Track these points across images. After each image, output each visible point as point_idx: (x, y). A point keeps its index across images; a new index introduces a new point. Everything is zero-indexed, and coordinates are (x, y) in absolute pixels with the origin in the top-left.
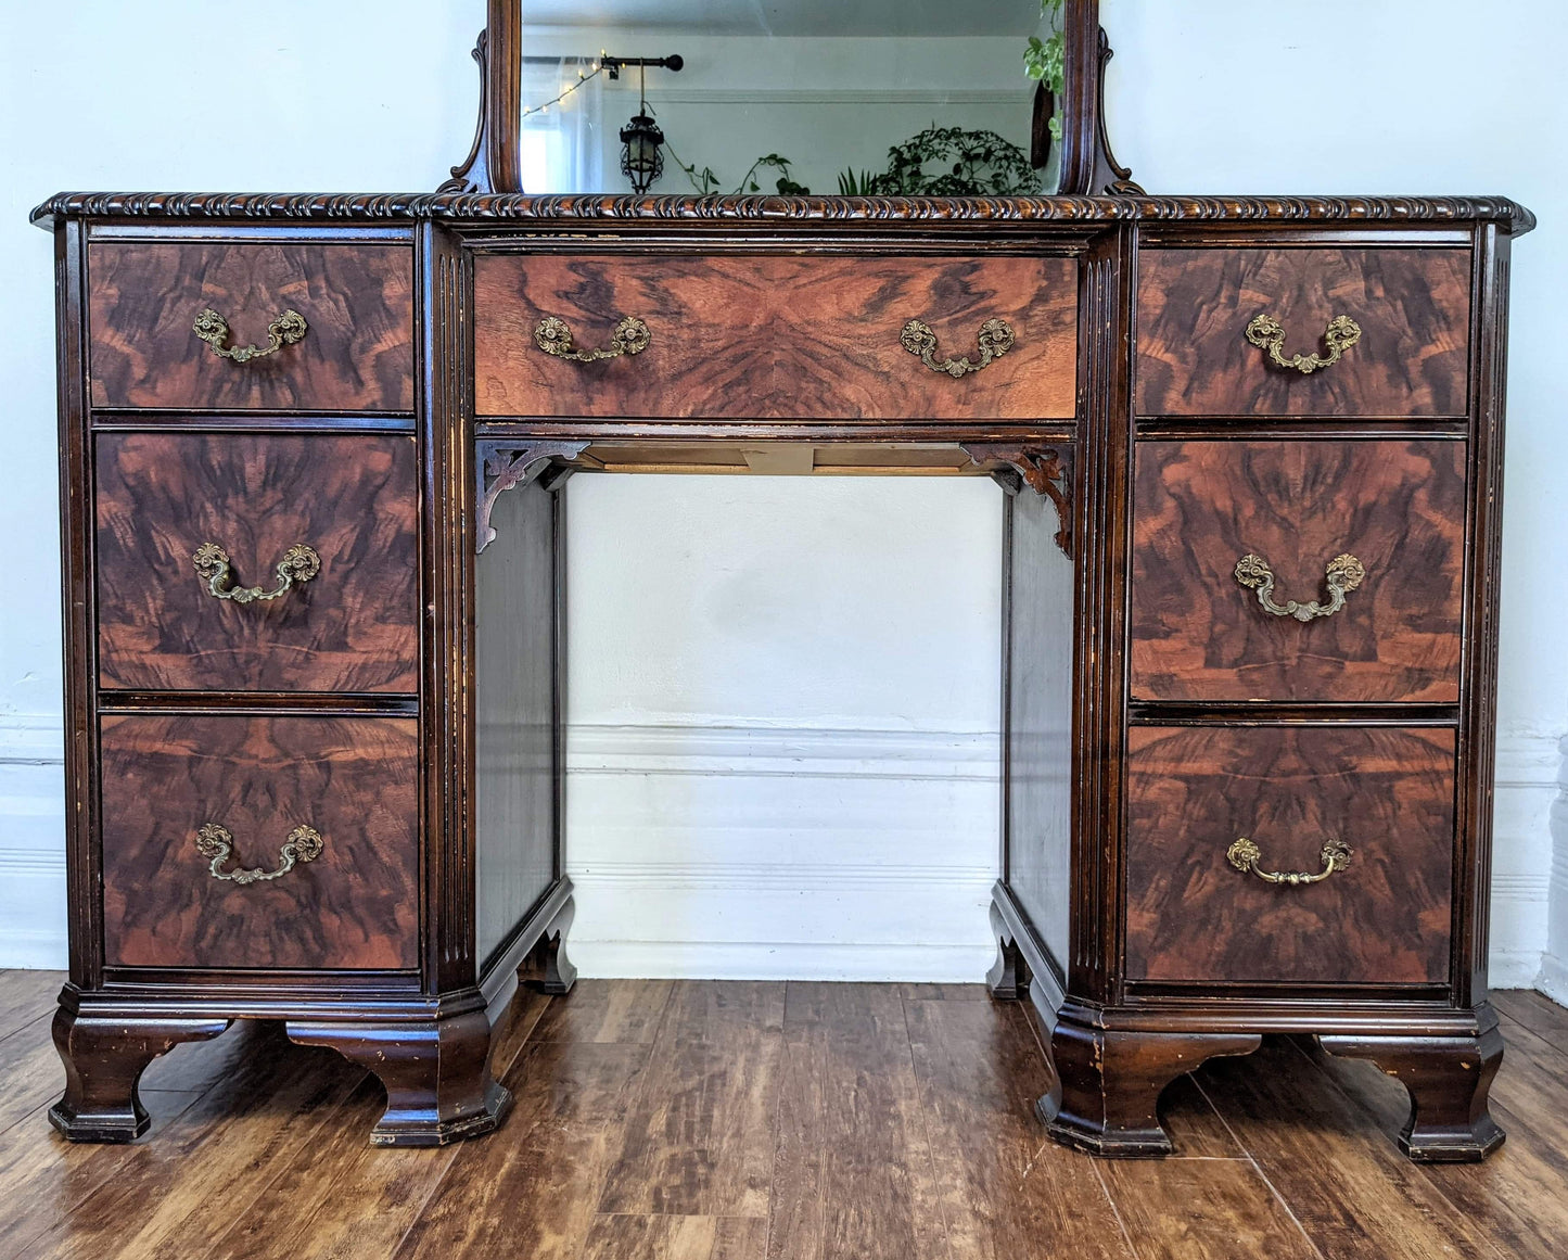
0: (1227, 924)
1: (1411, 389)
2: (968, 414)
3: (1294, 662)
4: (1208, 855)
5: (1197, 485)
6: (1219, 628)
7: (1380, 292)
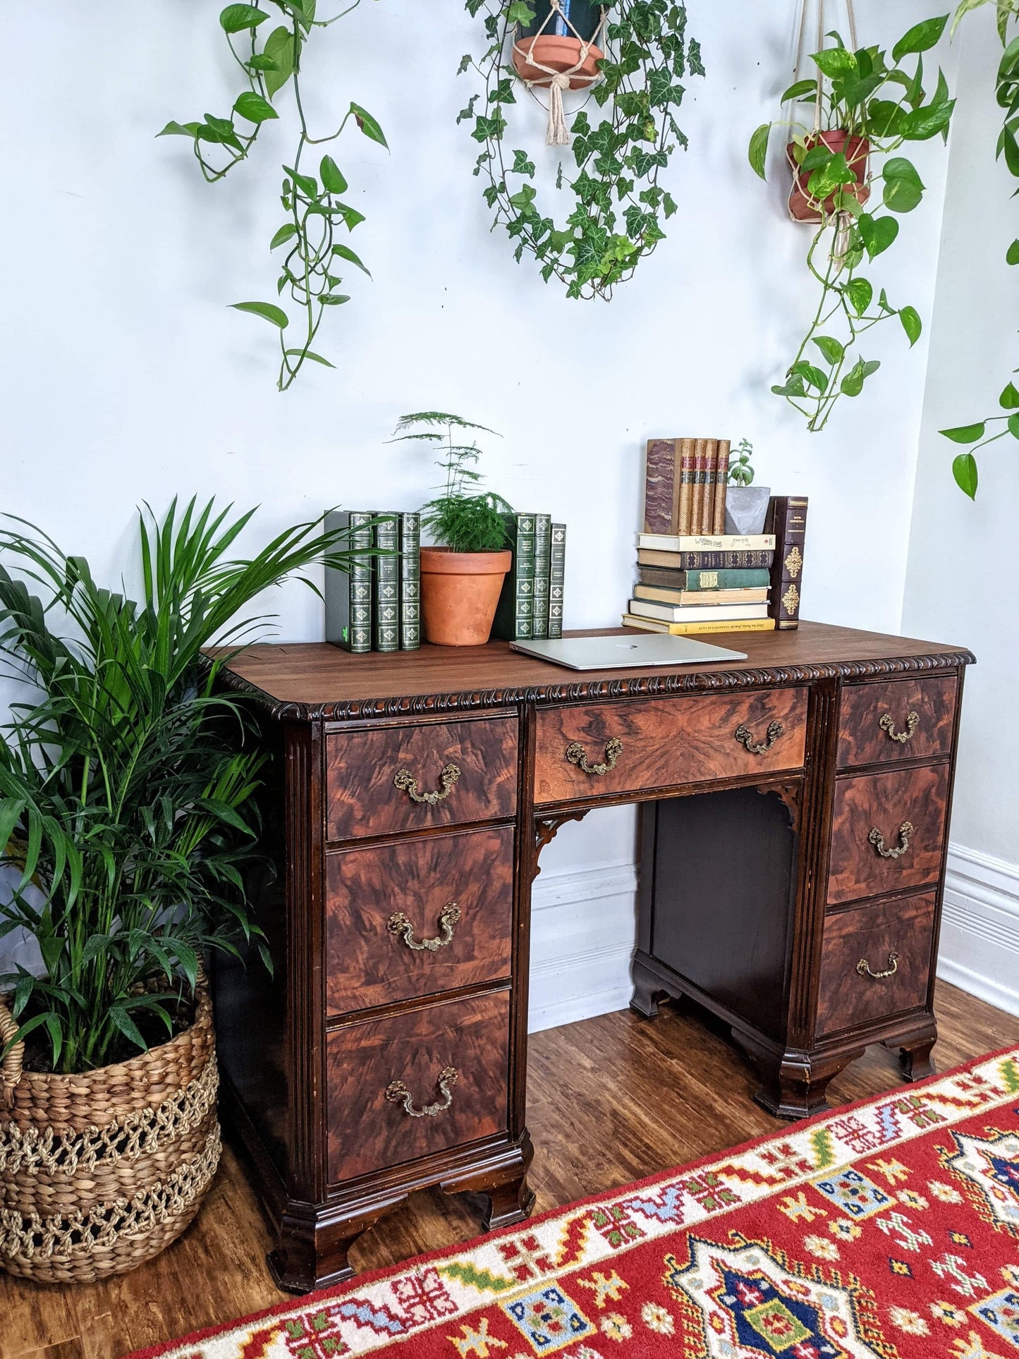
0: (854, 1000)
1: (933, 743)
2: (761, 770)
4: (850, 970)
5: (857, 798)
6: (861, 864)
7: (926, 699)
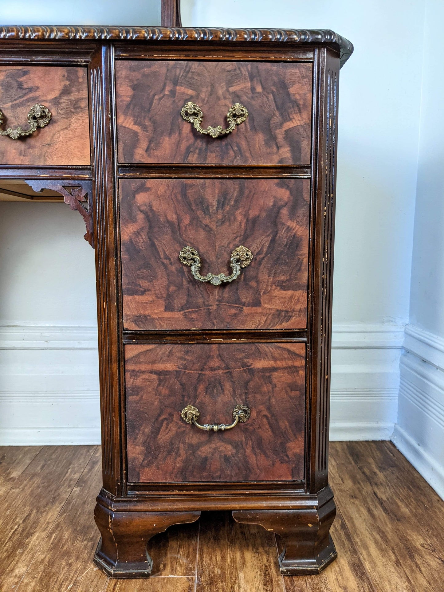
0: (182, 452)
1: (278, 148)
2: (27, 162)
3: (215, 307)
4: (171, 415)
5: (156, 205)
6: (172, 289)
7: (259, 89)
